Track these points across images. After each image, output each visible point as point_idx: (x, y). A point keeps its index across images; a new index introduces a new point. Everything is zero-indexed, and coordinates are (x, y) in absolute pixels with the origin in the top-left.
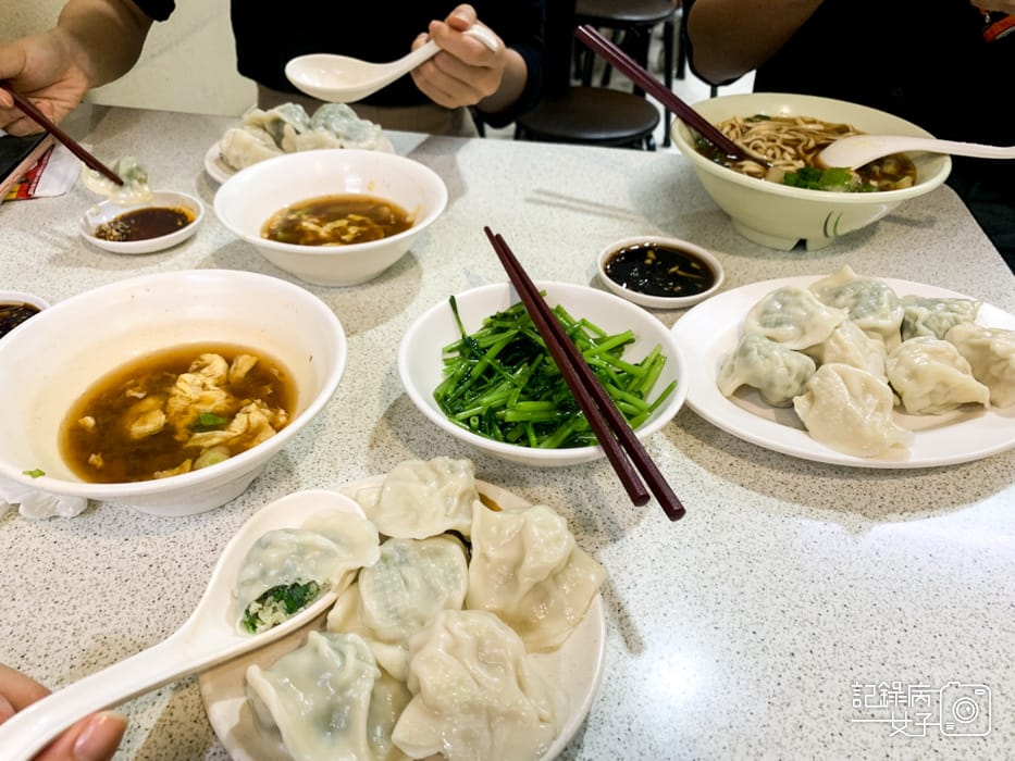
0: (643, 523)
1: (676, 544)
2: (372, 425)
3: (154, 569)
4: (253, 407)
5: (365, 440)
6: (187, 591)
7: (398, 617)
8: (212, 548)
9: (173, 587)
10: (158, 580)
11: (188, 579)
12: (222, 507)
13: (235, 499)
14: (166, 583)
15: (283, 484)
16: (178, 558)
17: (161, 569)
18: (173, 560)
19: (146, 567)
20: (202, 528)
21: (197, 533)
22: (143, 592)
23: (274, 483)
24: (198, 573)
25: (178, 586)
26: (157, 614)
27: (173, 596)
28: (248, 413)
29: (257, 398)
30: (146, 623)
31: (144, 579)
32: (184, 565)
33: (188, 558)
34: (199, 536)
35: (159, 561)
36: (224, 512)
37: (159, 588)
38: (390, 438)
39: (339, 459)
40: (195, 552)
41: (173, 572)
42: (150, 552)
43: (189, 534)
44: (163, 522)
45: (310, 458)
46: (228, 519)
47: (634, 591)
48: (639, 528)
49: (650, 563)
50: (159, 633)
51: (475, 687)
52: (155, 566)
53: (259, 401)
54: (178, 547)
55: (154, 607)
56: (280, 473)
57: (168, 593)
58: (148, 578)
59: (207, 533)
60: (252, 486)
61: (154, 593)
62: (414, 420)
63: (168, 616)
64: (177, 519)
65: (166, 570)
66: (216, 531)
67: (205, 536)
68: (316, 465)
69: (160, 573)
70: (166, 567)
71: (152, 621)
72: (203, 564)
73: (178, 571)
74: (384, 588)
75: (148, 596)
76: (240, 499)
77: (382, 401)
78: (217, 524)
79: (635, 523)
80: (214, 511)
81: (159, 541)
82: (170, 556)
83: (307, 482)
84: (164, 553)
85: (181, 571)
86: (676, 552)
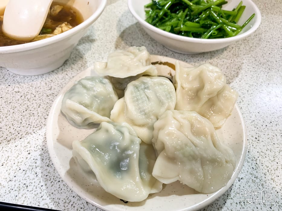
0: (240, 76)
1: (255, 84)
2: (115, 40)
3: (23, 97)
4: (63, 25)
5: (113, 45)
6: (39, 107)
7: (145, 114)
8: (49, 88)
9: (32, 105)
10: (25, 102)
11: (39, 101)
12: (53, 71)
13: (58, 68)
14: (29, 104)
15: (79, 62)
16: (34, 93)
17: (26, 97)
18: (32, 93)
19: (19, 97)
20: (44, 80)
21: (42, 82)
22: (18, 108)
23: (75, 62)
24: (44, 99)
25: (35, 105)
26: (26, 117)
27: (32, 109)
28: (62, 27)
29: (65, 22)
30: (20, 121)
31: (19, 102)
32: (37, 96)
33: (39, 93)
34: (43, 83)
35: (25, 94)
36: (54, 74)
37: (26, 106)
38: (123, 44)
39: (103, 53)
40: (42, 90)
41: (32, 99)
42: (20, 90)
43: (39, 83)
44: (26, 78)
45: (90, 52)
46: (56, 76)
47: (243, 103)
48: (238, 78)
49: (247, 92)
50: (27, 126)
51: (194, 147)
52: (23, 96)
53: (66, 23)
54: (34, 88)
55: (24, 114)
56: (77, 58)
57: (30, 108)
58: (20, 102)
59: (47, 82)
60: (65, 63)
61: (23, 108)
62: (132, 38)
63: (31, 118)
64: (32, 77)
65: (29, 98)
66: (51, 81)
67: (46, 83)
68: (93, 55)
69: (26, 99)
70: (29, 96)
71: (23, 120)
72: (46, 95)
73: (34, 98)
74: (137, 100)
75: (21, 109)
76: (61, 68)
77: (118, 31)
78: (51, 79)
79: (236, 76)
80: (49, 73)
81: (24, 86)
82: (30, 92)
83: (90, 62)
84: (27, 91)
85: (36, 98)
86: (256, 88)
